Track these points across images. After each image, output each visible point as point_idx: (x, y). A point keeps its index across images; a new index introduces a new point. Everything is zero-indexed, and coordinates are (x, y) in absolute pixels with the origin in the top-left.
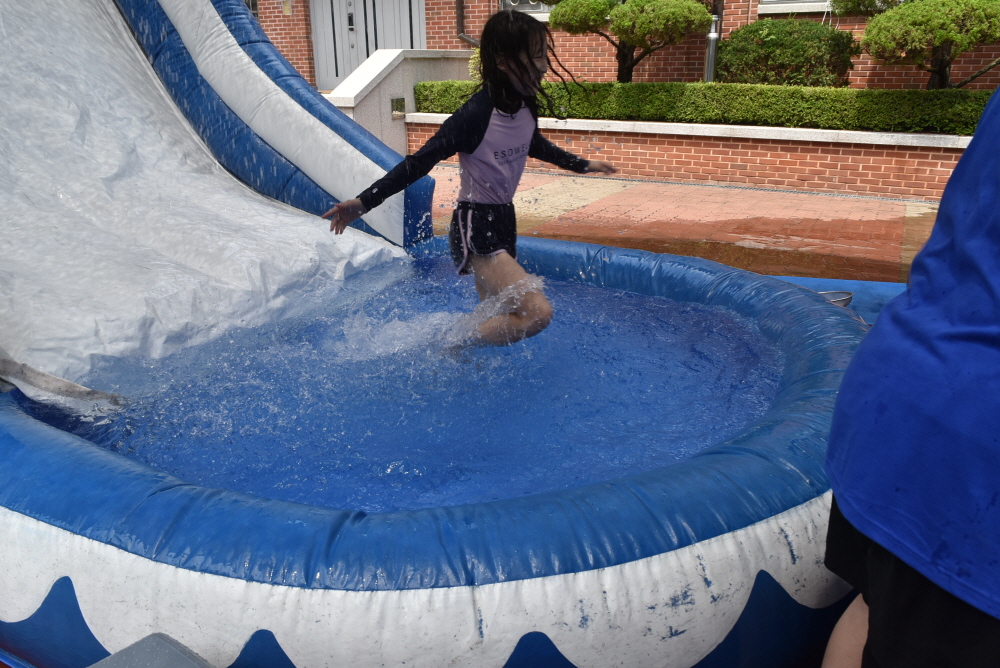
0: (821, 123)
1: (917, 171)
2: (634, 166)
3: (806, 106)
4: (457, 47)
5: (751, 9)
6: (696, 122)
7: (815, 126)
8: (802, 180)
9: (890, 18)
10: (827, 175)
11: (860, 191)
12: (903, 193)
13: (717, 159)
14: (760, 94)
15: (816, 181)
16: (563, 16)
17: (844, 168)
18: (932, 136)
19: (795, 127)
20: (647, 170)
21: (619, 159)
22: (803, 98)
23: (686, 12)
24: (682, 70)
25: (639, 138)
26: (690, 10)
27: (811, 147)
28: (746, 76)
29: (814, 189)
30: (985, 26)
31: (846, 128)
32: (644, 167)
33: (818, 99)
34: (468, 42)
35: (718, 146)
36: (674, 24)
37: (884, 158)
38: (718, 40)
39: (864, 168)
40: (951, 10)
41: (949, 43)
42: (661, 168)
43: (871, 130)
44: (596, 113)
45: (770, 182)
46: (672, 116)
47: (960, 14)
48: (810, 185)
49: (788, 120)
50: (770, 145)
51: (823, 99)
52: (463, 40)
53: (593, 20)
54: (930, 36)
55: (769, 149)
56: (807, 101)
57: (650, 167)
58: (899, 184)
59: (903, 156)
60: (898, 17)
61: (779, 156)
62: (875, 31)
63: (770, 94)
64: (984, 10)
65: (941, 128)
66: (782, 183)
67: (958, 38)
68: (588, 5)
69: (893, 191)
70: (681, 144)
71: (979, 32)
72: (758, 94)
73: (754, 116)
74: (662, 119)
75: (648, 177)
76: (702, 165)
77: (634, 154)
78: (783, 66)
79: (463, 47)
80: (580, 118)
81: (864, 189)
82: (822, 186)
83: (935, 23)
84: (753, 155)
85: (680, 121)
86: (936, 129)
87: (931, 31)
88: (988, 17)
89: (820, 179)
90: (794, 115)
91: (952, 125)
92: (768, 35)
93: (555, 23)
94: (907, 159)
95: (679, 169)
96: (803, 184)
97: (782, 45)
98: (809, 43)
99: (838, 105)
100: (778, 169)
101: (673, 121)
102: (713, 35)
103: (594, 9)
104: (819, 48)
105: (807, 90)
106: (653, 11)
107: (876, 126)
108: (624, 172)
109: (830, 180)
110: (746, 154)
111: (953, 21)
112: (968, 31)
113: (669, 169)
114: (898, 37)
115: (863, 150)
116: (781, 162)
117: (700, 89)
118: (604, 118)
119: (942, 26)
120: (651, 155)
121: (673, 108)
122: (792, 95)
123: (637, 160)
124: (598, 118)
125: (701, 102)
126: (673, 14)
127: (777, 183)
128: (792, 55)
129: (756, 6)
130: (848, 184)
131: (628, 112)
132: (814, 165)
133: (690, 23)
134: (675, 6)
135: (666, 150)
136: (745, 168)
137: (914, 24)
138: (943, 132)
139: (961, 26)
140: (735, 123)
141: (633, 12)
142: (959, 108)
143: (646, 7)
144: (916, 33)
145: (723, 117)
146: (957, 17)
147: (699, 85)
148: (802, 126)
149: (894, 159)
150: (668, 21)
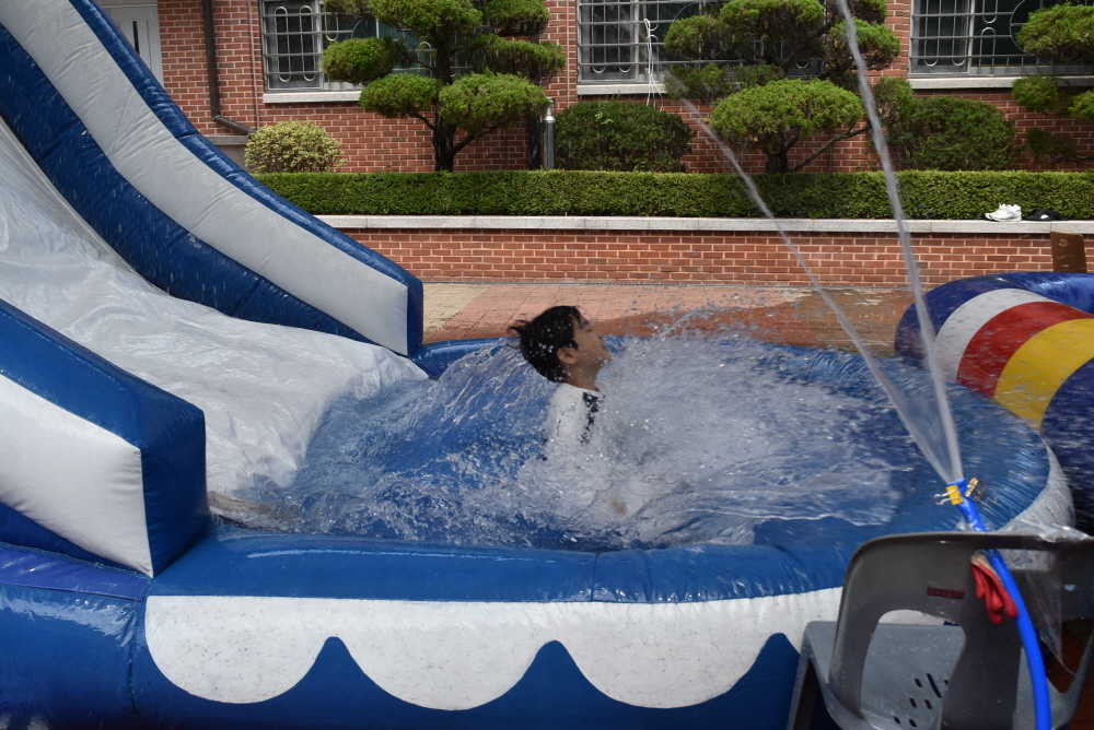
0: (678, 211)
1: (778, 256)
2: (476, 267)
3: (659, 193)
4: (212, 132)
5: (569, 90)
6: (543, 215)
7: (671, 214)
8: (666, 271)
9: (736, 104)
10: (691, 265)
11: (726, 280)
12: (767, 279)
13: (572, 254)
14: (611, 181)
15: (681, 272)
16: (379, 96)
17: (707, 256)
18: (787, 220)
19: (651, 215)
20: (493, 270)
21: (459, 260)
22: (656, 185)
23: (525, 96)
24: (498, 156)
25: (481, 235)
26: (528, 92)
27: (671, 236)
28: (586, 163)
29: (680, 280)
30: (827, 112)
31: (703, 215)
32: (489, 267)
33: (672, 185)
34: (227, 125)
35: (572, 240)
36: (513, 106)
37: (746, 244)
38: (554, 124)
39: (727, 256)
40: (794, 96)
41: (797, 127)
42: (510, 267)
43: (729, 216)
44: (425, 208)
45: (632, 276)
46: (514, 208)
47: (803, 100)
48: (674, 277)
49: (643, 209)
50: (629, 236)
51: (676, 185)
52: (219, 123)
53: (418, 102)
54: (779, 121)
55: (627, 240)
56: (660, 189)
57: (496, 267)
58: (763, 271)
59: (764, 241)
60: (745, 102)
61: (638, 248)
62: (724, 116)
63: (622, 181)
64: (824, 97)
65: (795, 212)
66: (645, 276)
67: (805, 122)
68: (411, 85)
69: (758, 278)
70: (531, 239)
71: (824, 117)
72: (608, 182)
73: (606, 206)
74: (505, 212)
75: (494, 278)
76: (555, 261)
77: (476, 253)
78: (625, 151)
79: (219, 131)
80: (405, 214)
81: (730, 277)
82: (687, 276)
83: (782, 108)
84: (611, 247)
85: (526, 213)
86: (789, 213)
87: (780, 116)
88: (828, 103)
89: (684, 269)
90: (648, 203)
91: (804, 208)
92: (604, 118)
93: (370, 105)
94: (768, 244)
95: (531, 267)
96: (667, 275)
97: (620, 129)
98: (648, 128)
99: (693, 191)
100: (638, 262)
101: (516, 214)
102: (550, 119)
103: (418, 90)
104: (658, 132)
105: (659, 176)
106: (489, 92)
107: (733, 212)
108: (466, 274)
109: (694, 270)
110: (604, 247)
111: (798, 106)
112: (812, 116)
113: (518, 267)
114: (749, 122)
115: (724, 237)
116: (642, 254)
117: (544, 178)
118: (434, 214)
119: (789, 111)
120: (496, 253)
121: (515, 199)
122: (645, 181)
123: (480, 259)
124: (426, 214)
125: (548, 192)
126: (512, 96)
127: (638, 276)
128: (633, 140)
129: (574, 87)
130: (712, 273)
131: (464, 205)
132: (678, 255)
133: (529, 105)
134: (512, 88)
135: (512, 246)
136: (604, 262)
137: (763, 108)
138: (795, 216)
139: (806, 112)
140: (587, 214)
141: (466, 93)
142: (808, 191)
143: (480, 89)
144: (766, 118)
145: (573, 207)
146: (801, 103)
147: (542, 173)
148: (658, 215)
149: (756, 245)
150: (507, 103)
